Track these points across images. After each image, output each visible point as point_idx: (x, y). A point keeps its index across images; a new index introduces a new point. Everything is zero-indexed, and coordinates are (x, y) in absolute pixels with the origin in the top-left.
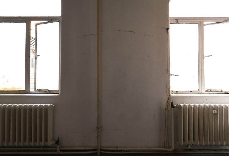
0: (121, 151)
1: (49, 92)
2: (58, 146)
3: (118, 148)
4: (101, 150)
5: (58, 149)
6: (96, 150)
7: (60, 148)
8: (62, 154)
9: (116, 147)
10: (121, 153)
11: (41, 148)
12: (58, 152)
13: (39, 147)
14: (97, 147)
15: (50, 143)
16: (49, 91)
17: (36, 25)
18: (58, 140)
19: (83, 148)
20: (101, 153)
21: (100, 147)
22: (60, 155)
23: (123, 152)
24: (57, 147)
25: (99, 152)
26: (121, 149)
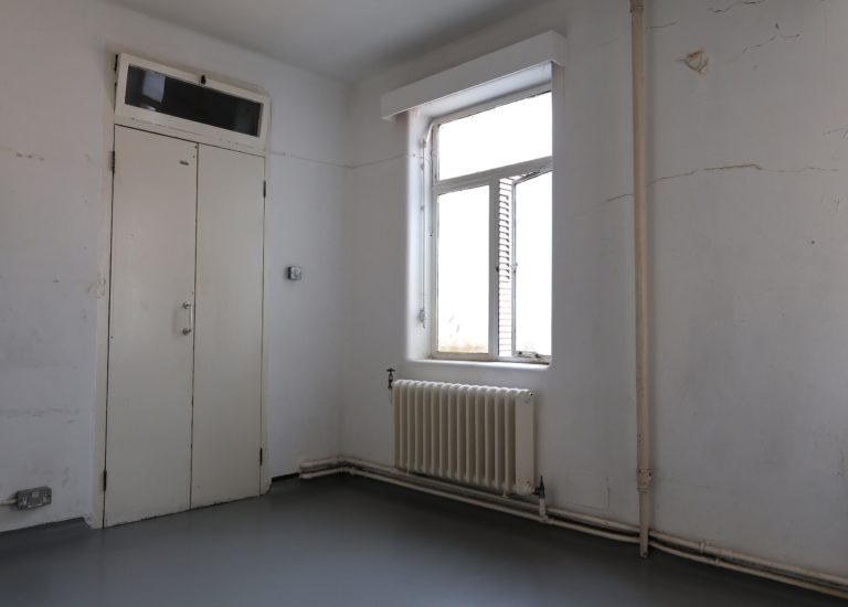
0: (712, 556)
1: (536, 360)
2: (542, 502)
3: (702, 545)
4: (651, 538)
5: (542, 509)
6: (637, 535)
7: (547, 507)
8: (553, 525)
9: (695, 542)
10: (711, 562)
11: (505, 498)
12: (543, 518)
13: (500, 494)
14: (638, 527)
15: (523, 488)
16: (537, 356)
17: (515, 185)
18: (542, 484)
19: (602, 522)
20: (650, 548)
21: (650, 530)
22: (548, 525)
23: (717, 563)
24: (538, 504)
25: (644, 543)
26: (709, 549)
